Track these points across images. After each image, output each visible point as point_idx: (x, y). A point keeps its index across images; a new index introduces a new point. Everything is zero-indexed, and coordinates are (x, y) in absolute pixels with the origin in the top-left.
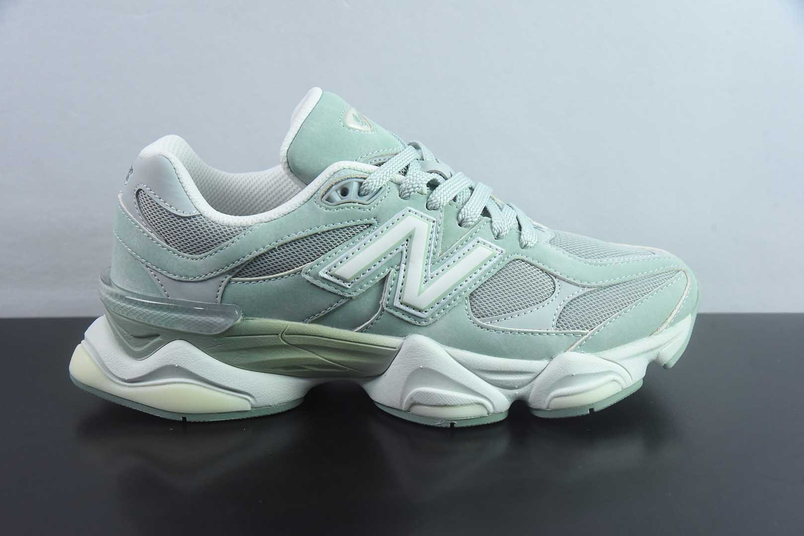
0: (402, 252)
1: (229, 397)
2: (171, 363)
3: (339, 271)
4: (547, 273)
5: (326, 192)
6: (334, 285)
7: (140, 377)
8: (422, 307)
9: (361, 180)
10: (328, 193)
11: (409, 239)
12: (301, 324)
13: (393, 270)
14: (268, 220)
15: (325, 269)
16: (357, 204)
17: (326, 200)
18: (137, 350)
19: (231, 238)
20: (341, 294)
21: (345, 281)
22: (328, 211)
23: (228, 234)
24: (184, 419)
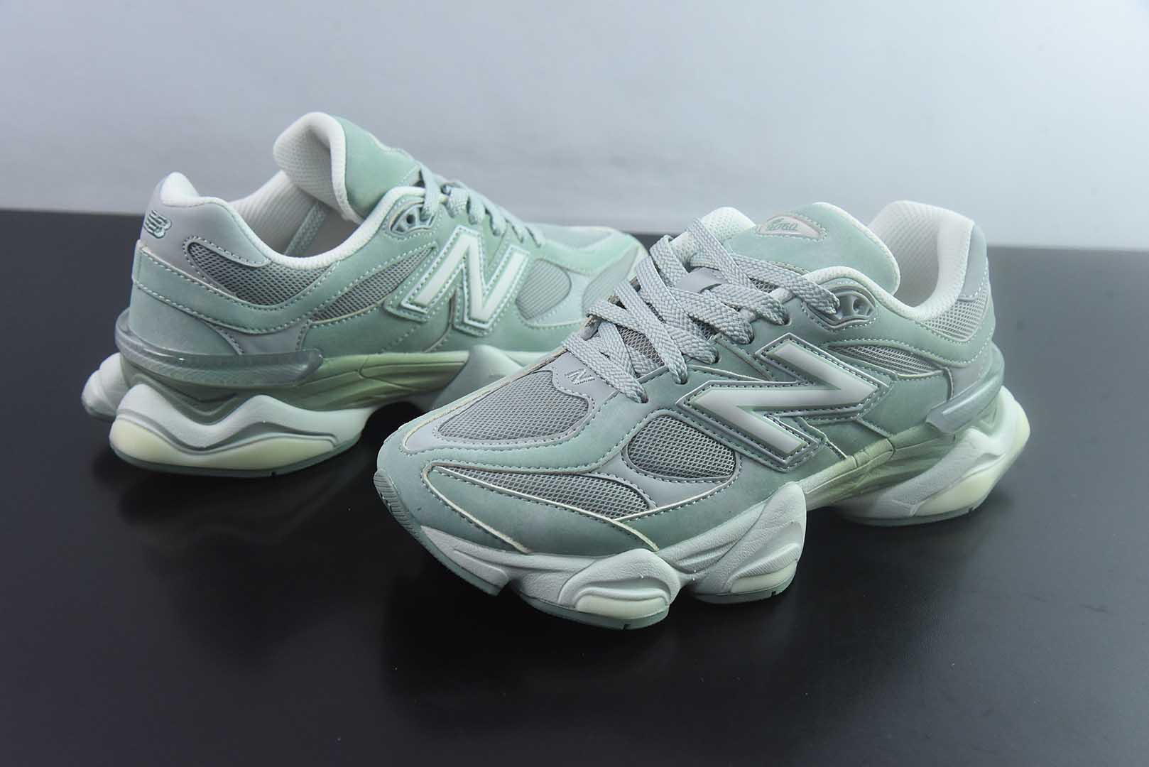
0: (462, 271)
1: (314, 442)
2: (259, 420)
3: (418, 299)
4: (561, 268)
5: (395, 222)
6: (414, 313)
7: (222, 441)
8: (485, 319)
9: (420, 206)
10: (397, 224)
11: (466, 258)
12: (377, 356)
13: (458, 289)
14: (343, 258)
15: (406, 300)
16: (422, 230)
17: (397, 230)
18: (210, 414)
19: (311, 282)
20: (419, 320)
21: (423, 307)
22: (400, 241)
23: (309, 278)
24: (273, 474)
